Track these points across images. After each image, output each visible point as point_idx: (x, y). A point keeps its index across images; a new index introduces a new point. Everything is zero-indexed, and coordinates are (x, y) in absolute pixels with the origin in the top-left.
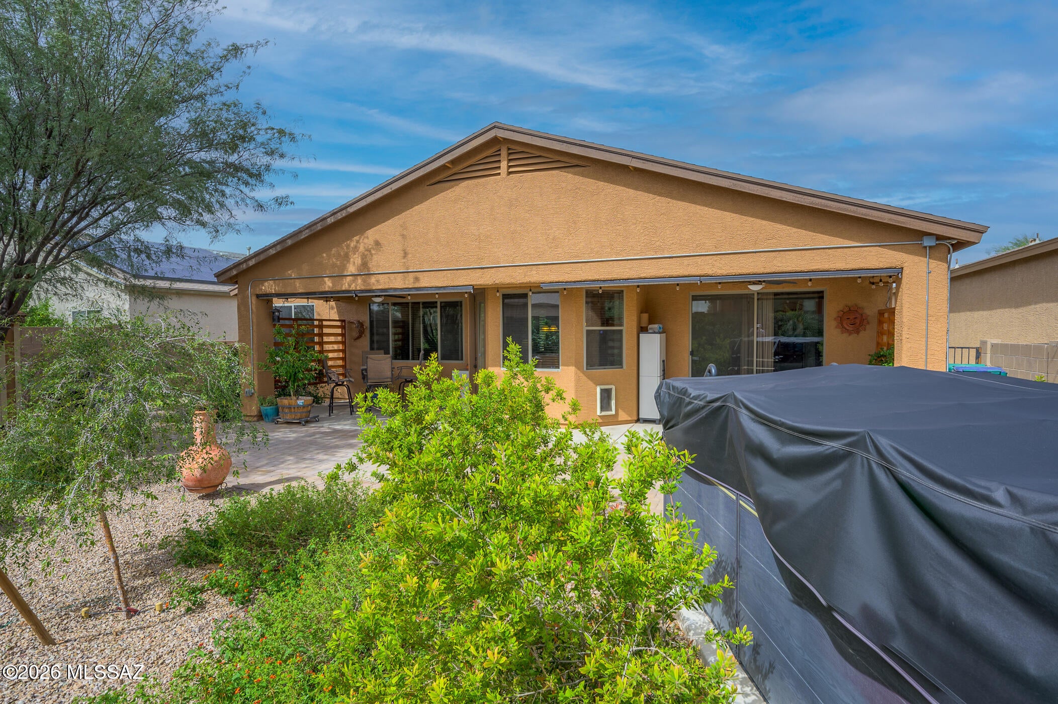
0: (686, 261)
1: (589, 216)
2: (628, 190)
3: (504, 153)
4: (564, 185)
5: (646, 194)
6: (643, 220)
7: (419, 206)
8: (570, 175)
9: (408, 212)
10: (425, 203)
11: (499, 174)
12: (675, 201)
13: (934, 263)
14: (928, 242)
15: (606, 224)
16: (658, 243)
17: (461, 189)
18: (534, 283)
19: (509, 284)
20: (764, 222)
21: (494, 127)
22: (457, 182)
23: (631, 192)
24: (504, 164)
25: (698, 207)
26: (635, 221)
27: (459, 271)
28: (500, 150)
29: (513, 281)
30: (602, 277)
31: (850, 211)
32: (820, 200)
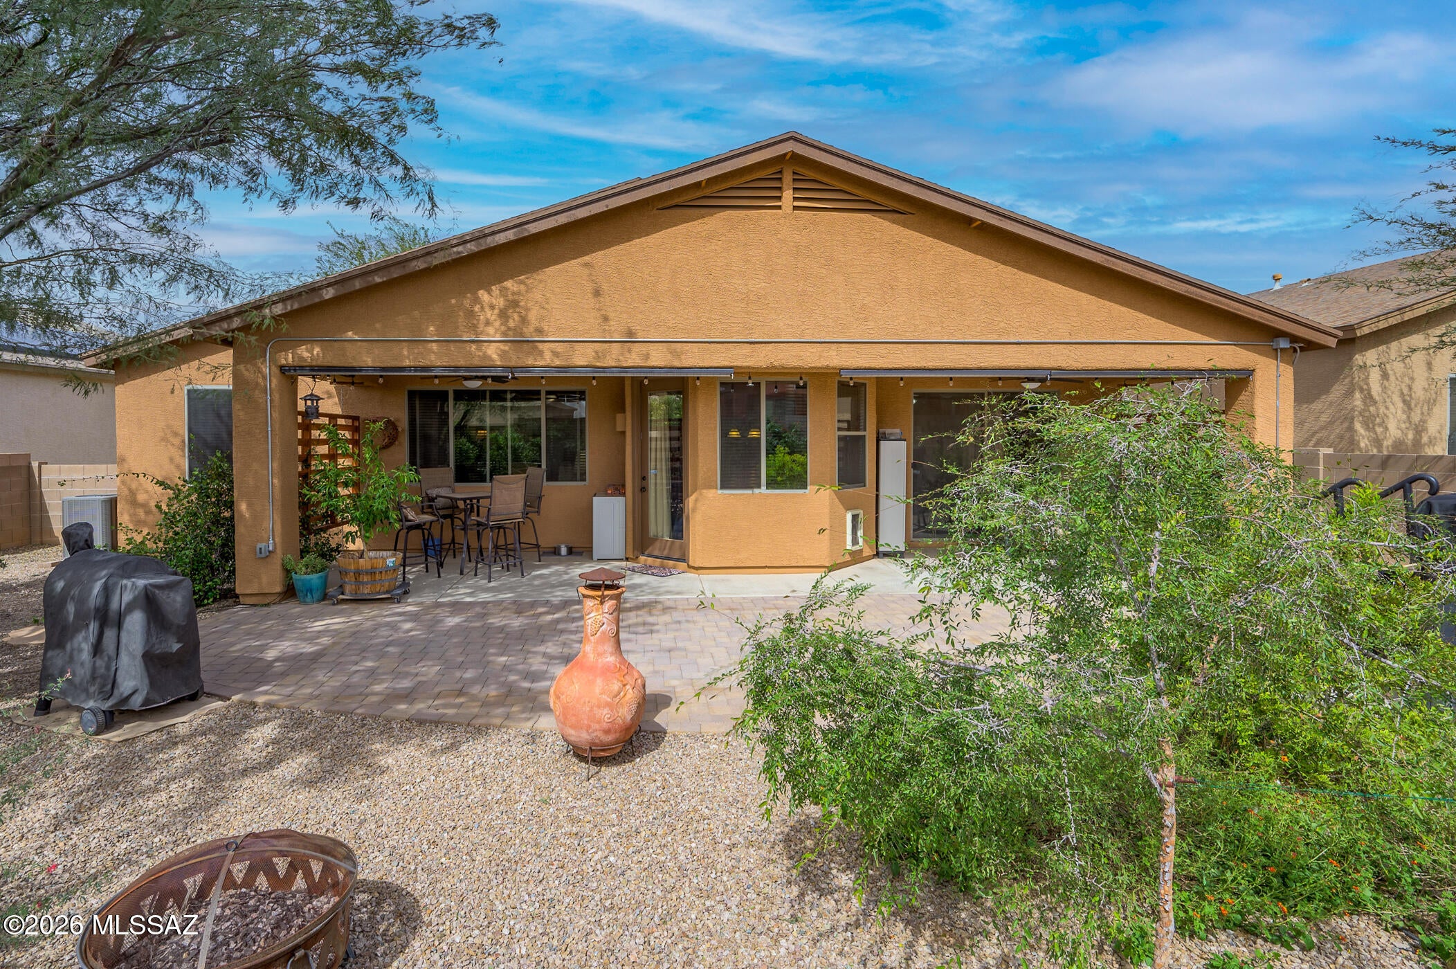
0: (1036, 348)
1: (912, 282)
2: (964, 252)
3: (788, 177)
4: (878, 235)
5: (987, 260)
6: (983, 293)
7: (643, 239)
8: (886, 223)
9: (621, 247)
10: (653, 236)
11: (779, 207)
12: (1022, 273)
13: (1283, 366)
14: (1284, 344)
15: (935, 294)
16: (1002, 325)
17: (717, 222)
18: (833, 368)
19: (795, 368)
20: (1123, 309)
21: (791, 138)
22: (712, 210)
23: (968, 255)
24: (788, 195)
25: (1050, 283)
26: (973, 294)
27: (713, 345)
28: (780, 172)
29: (801, 363)
30: (931, 365)
31: (1224, 304)
32: (1195, 289)
